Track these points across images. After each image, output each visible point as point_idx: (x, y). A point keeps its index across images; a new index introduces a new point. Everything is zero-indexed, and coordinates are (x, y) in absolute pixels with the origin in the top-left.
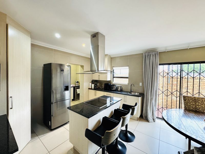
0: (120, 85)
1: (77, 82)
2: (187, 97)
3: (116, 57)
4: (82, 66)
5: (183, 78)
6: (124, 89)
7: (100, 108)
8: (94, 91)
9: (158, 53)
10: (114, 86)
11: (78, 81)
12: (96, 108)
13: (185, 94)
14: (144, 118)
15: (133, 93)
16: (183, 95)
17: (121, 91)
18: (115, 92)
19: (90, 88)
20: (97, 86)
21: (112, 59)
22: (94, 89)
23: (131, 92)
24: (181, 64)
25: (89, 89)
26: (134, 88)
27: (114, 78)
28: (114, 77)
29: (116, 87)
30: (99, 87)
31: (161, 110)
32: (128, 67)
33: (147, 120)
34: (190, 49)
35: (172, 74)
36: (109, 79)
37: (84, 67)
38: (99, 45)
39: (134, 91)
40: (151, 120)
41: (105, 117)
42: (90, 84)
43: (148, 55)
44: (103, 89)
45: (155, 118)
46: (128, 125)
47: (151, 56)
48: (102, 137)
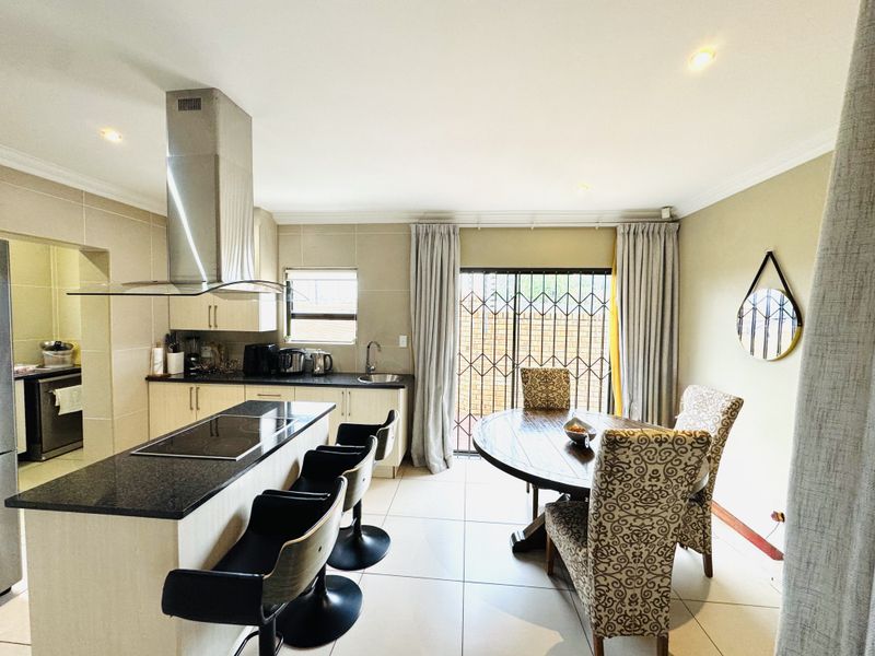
0: (323, 347)
1: (58, 347)
2: (530, 370)
3: (298, 226)
4: (97, 256)
5: (521, 316)
6: (340, 363)
7: (238, 459)
8: (185, 387)
9: (457, 231)
10: (296, 356)
11: (64, 341)
12: (215, 464)
13: (524, 365)
14: (416, 462)
15: (375, 379)
16: (521, 366)
17: (329, 372)
18: (301, 381)
19: (159, 371)
20: (200, 360)
21: (282, 233)
22: (182, 377)
23: (367, 374)
24: (516, 271)
25: (151, 379)
26: (380, 359)
27: (292, 321)
28: (294, 316)
29: (305, 360)
30: (211, 367)
31: (465, 425)
32: (353, 275)
33: (426, 468)
34: (535, 228)
35: (493, 303)
36: (267, 324)
37: (107, 257)
38: (222, 153)
39: (379, 370)
40: (438, 462)
41: (267, 492)
42: (159, 352)
43: (427, 234)
44: (236, 373)
45: (450, 453)
46: (362, 503)
47: (438, 236)
48: (266, 577)
